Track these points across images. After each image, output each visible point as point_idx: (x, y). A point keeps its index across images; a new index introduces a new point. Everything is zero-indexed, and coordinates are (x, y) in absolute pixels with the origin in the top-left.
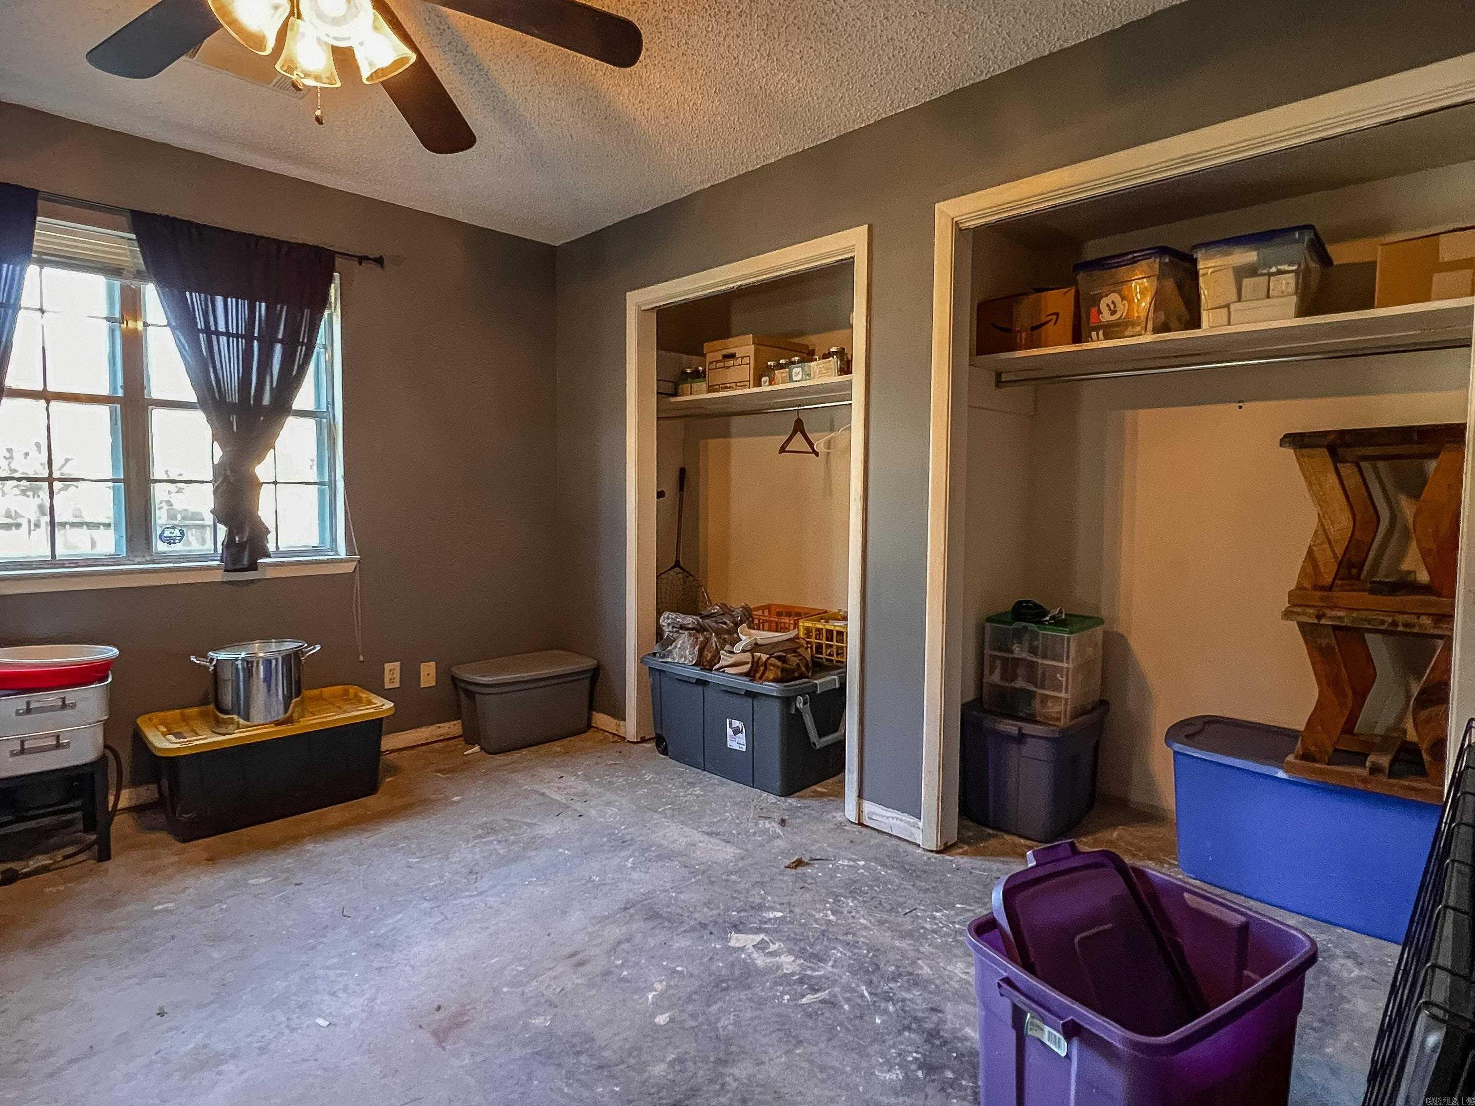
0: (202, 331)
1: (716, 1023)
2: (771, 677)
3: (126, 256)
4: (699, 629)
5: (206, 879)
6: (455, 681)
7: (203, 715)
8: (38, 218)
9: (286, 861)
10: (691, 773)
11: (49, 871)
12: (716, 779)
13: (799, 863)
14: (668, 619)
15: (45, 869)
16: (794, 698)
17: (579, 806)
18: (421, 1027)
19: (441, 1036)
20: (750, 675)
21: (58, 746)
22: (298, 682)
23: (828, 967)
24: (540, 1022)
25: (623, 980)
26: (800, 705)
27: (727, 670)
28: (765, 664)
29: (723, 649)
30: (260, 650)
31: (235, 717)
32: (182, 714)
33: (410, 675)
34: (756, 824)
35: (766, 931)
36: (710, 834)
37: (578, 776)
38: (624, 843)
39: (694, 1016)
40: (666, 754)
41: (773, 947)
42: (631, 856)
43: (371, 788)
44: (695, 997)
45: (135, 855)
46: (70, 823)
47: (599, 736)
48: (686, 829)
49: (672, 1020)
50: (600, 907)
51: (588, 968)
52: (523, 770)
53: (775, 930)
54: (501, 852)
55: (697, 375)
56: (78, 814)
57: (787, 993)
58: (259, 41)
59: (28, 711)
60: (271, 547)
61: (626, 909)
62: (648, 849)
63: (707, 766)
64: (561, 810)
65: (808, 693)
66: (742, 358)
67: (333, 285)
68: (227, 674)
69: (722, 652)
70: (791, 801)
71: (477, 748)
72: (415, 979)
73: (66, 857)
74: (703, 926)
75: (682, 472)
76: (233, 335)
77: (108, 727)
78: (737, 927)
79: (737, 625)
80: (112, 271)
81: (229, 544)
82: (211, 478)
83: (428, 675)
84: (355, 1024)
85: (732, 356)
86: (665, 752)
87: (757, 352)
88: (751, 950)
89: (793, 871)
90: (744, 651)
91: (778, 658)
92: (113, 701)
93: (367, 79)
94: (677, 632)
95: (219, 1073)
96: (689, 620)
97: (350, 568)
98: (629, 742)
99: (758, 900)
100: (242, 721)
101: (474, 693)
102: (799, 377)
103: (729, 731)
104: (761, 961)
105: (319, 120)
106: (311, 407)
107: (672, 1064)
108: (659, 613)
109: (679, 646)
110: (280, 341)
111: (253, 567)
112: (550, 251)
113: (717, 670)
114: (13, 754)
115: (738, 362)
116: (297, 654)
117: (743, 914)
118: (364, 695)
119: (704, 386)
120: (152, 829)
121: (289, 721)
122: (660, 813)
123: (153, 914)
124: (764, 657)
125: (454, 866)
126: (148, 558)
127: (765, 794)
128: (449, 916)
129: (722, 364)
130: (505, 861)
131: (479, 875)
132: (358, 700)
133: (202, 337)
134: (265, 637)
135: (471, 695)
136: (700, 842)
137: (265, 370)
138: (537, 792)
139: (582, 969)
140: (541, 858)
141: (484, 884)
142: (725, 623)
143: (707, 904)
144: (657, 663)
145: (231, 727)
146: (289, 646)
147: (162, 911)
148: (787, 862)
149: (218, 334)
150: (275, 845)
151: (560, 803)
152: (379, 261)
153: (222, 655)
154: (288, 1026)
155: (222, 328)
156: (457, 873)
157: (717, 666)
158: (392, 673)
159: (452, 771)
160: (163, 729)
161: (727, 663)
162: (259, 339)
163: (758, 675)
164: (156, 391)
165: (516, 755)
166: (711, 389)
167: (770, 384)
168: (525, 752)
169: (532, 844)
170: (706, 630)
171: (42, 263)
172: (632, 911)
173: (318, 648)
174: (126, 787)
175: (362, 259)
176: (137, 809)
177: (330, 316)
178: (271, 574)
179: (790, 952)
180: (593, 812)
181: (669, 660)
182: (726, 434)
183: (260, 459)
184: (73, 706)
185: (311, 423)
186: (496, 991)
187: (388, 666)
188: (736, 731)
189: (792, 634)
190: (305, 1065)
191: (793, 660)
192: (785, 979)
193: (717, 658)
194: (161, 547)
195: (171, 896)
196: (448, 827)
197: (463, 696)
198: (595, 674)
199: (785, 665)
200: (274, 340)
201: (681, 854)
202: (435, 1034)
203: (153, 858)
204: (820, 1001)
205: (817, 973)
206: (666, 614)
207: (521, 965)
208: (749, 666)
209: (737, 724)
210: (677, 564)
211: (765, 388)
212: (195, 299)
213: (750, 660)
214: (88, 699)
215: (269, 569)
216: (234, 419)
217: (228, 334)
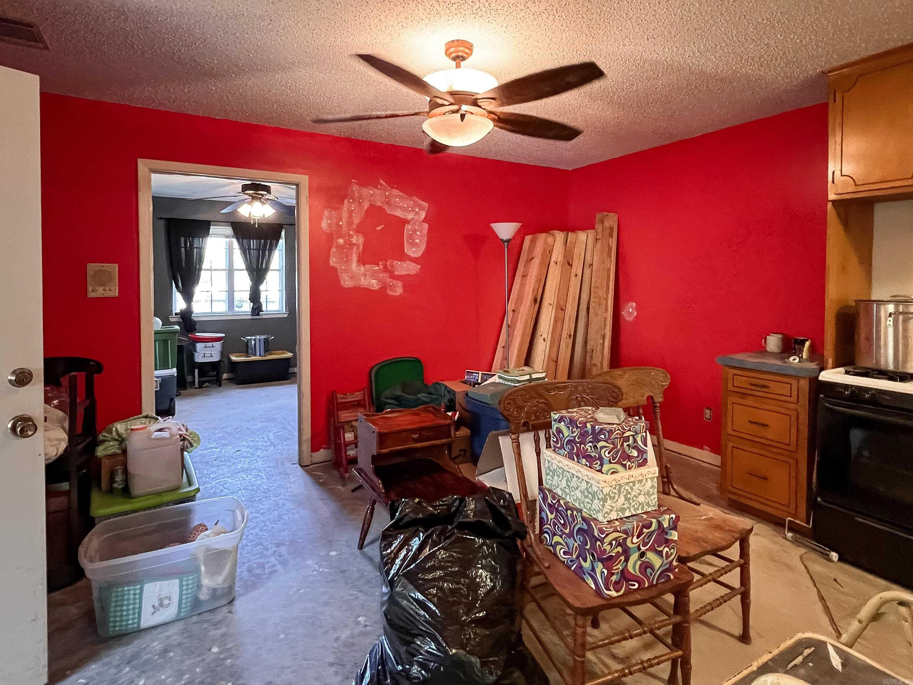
0: (247, 250)
3: (229, 232)
5: (241, 390)
7: (243, 352)
8: (211, 227)
15: (208, 387)
21: (211, 356)
22: (268, 347)
30: (258, 337)
31: (252, 353)
32: (239, 352)
59: (206, 347)
60: (264, 309)
67: (282, 233)
68: (250, 343)
77: (222, 353)
80: (226, 237)
81: (253, 308)
82: (249, 290)
92: (223, 347)
97: (286, 316)
100: (253, 355)
106: (277, 268)
110: (268, 250)
111: (258, 315)
114: (202, 357)
116: (268, 339)
118: (287, 353)
121: (265, 356)
126: (233, 312)
132: (285, 354)
134: (260, 334)
145: (251, 356)
146: (266, 336)
149: (251, 250)
153: (249, 338)
155: (252, 248)
160: (234, 355)
162: (262, 250)
164: (235, 267)
171: (211, 236)
173: (273, 337)
174: (225, 373)
175: (290, 225)
177: (282, 241)
178: (264, 317)
183: (262, 284)
184: (215, 347)
185: (276, 272)
194: (236, 309)
195: (233, 392)
200: (265, 250)
203: (231, 387)
212: (246, 241)
214: (218, 345)
215: (264, 315)
216: (255, 273)
217: (254, 249)
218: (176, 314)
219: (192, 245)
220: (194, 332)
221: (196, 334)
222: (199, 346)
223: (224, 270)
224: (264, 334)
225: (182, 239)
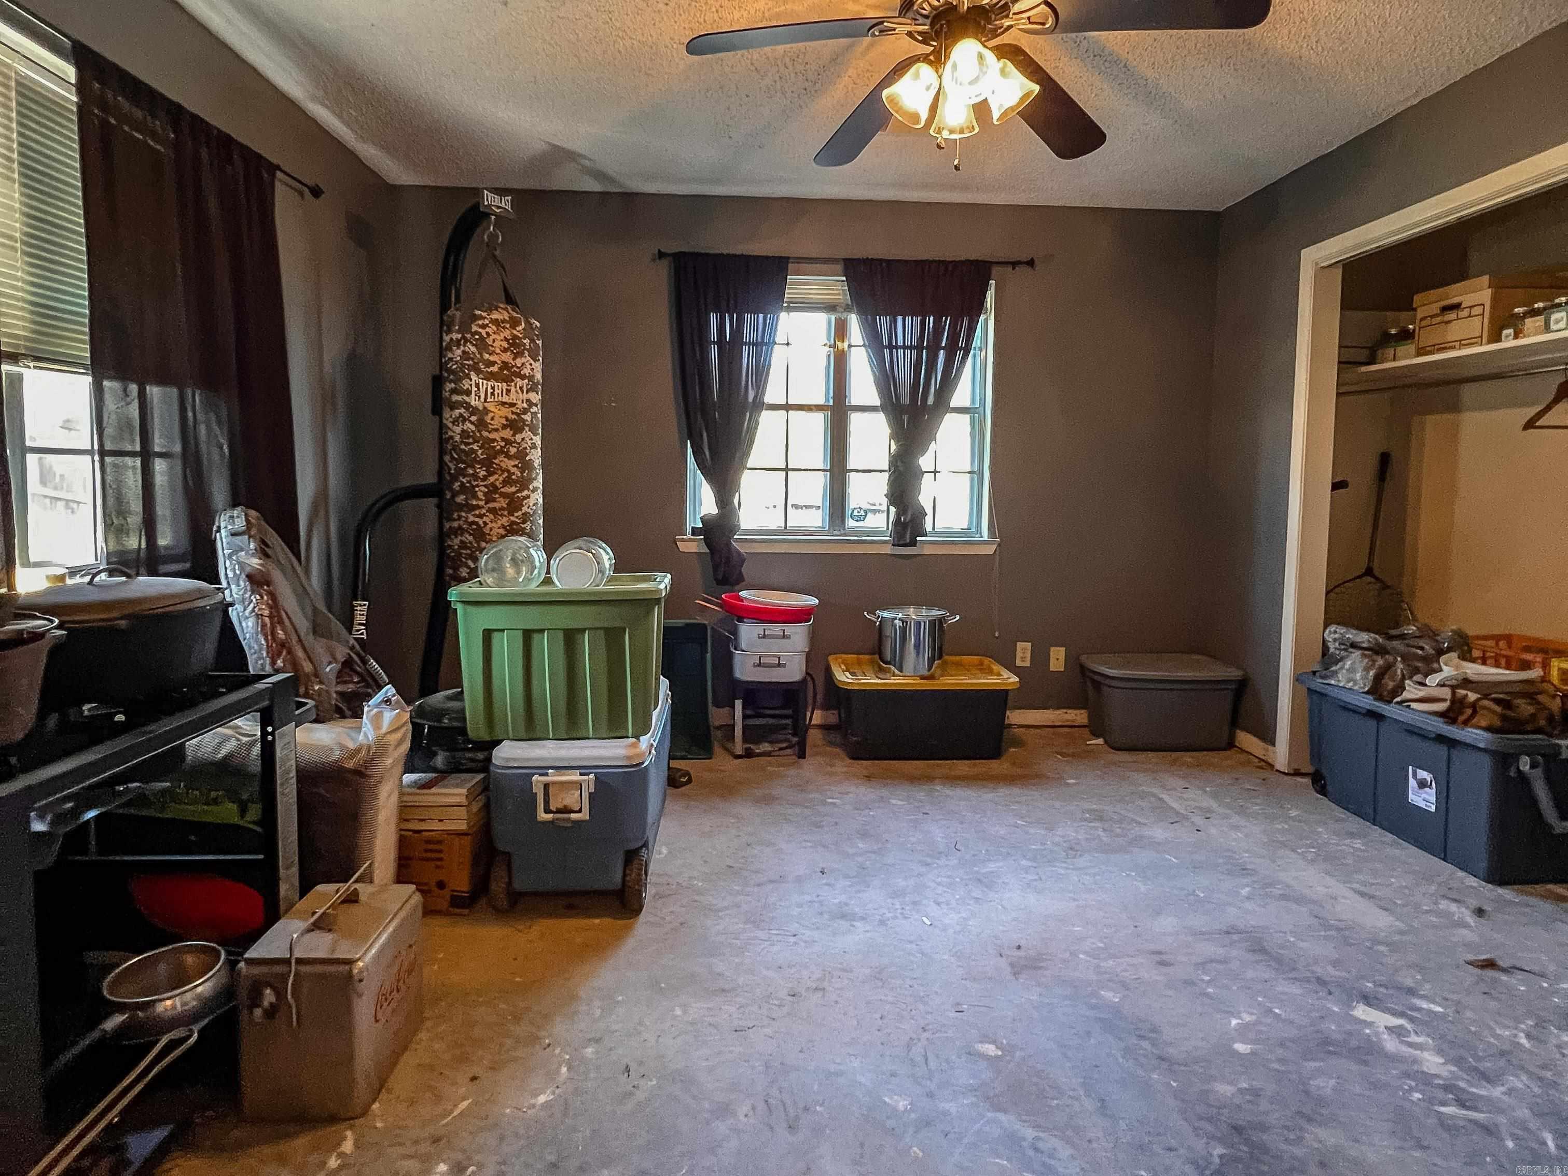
0: (886, 347)
1: (1310, 1079)
2: (1484, 723)
3: (839, 294)
4: (1378, 650)
5: (862, 789)
6: (1083, 670)
7: (872, 662)
8: (789, 277)
9: (920, 793)
10: (1354, 823)
11: (770, 756)
12: (1390, 837)
13: (1490, 964)
14: (1334, 634)
15: (768, 754)
16: (1516, 757)
17: (1198, 820)
18: (1001, 955)
19: (1017, 969)
20: (1450, 716)
21: (779, 665)
22: (940, 648)
23: (1497, 1092)
24: (1111, 996)
25: (1207, 995)
26: (1525, 764)
27: (1414, 705)
28: (1474, 705)
29: (1410, 678)
30: (912, 613)
31: (893, 668)
32: (858, 659)
33: (1040, 657)
34: (1436, 903)
35: (1412, 1020)
36: (1362, 894)
37: (1206, 792)
38: (1244, 871)
39: (1281, 1061)
40: (1324, 795)
41: (1414, 1038)
42: (1248, 886)
43: (995, 753)
44: (1288, 1044)
45: (820, 759)
46: (784, 727)
47: (1243, 757)
48: (1328, 878)
49: (1253, 1053)
50: (1198, 921)
51: (1170, 970)
52: (1144, 772)
53: (1427, 1023)
54: (1104, 839)
55: (1406, 336)
56: (789, 721)
57: (1420, 1092)
58: (915, 117)
59: (764, 636)
60: (928, 527)
61: (1228, 933)
62: (1271, 885)
63: (1378, 818)
64: (1178, 819)
65: (1543, 755)
66: (1471, 307)
67: (989, 293)
68: (888, 631)
69: (1407, 682)
70: (1506, 893)
71: (1100, 741)
72: (1004, 917)
73: (781, 749)
74: (1321, 981)
75: (1385, 459)
76: (908, 347)
77: (809, 657)
78: (1368, 1000)
79: (1441, 652)
80: (830, 308)
81: (897, 522)
82: (887, 468)
83: (1057, 659)
84: (951, 931)
85: (1456, 307)
86: (1323, 791)
87: (1495, 300)
88: (1382, 1029)
89: (1478, 971)
90: (1441, 685)
91: (1498, 701)
92: (813, 637)
93: (998, 120)
94: (1345, 650)
95: (853, 926)
96: (1364, 638)
97: (990, 550)
98: (1277, 771)
99: (1409, 982)
100: (897, 672)
101: (1100, 683)
102: (1562, 325)
103: (1412, 783)
104: (1391, 1044)
105: (957, 168)
106: (967, 404)
107: (1241, 1091)
108: (1325, 627)
109: (1347, 666)
110: (943, 348)
111: (913, 543)
112: (1214, 216)
113: (1397, 703)
114: (755, 666)
115: (1465, 313)
116: (941, 621)
117: (1382, 990)
118: (996, 667)
119: (1411, 348)
120: (831, 744)
121: (931, 677)
122: (1299, 854)
123: (824, 803)
124: (1472, 697)
125: (1057, 839)
126: (842, 532)
127: (1461, 874)
128: (1043, 878)
129: (1438, 319)
130: (1107, 850)
131: (1079, 853)
132: (991, 672)
133: (887, 352)
134: (918, 604)
135: (1097, 686)
136: (1345, 898)
137: (931, 373)
138: (1154, 795)
139: (1164, 970)
140: (1144, 856)
141: (1081, 862)
142: (1422, 648)
143: (1336, 963)
144: (1317, 683)
145: (888, 675)
146: (936, 613)
147: (831, 803)
148: (1471, 957)
149: (897, 347)
150: (913, 779)
151: (1177, 813)
152: (1031, 263)
153: (885, 614)
154: (902, 914)
155: (900, 343)
156: (1058, 844)
157: (1398, 699)
158: (1023, 652)
159: (1073, 755)
160: (843, 667)
161: (1414, 697)
162: (927, 348)
163: (1461, 718)
164: (852, 401)
165: (1142, 756)
166: (1421, 352)
167: (1516, 337)
168: (1151, 754)
169: (1138, 841)
170: (1388, 653)
171: (789, 309)
172: (1235, 937)
173: (958, 617)
174: (818, 709)
175: (1014, 264)
176: (824, 727)
177: (986, 320)
178: (928, 550)
179: (1440, 1052)
180: (1213, 831)
181: (1333, 682)
182: (1454, 407)
183: (924, 451)
184: (789, 637)
185: (967, 418)
186: (1074, 954)
187: (1020, 645)
188: (1422, 784)
189: (1535, 674)
190: (909, 946)
191: (1525, 708)
192: (1425, 1079)
193: (1401, 688)
194: (851, 523)
195: (840, 796)
196: (1058, 804)
197: (1089, 684)
198: (1241, 687)
199: (1509, 713)
200: (939, 348)
201: (1314, 902)
202: (1012, 965)
203: (831, 766)
204: (1470, 1121)
205: (1474, 1090)
206: (1333, 628)
207: (1102, 942)
208: (1448, 703)
209: (1423, 774)
210: (1369, 572)
211: (1508, 342)
212: (883, 322)
213: (1449, 697)
214: (798, 633)
215: (925, 546)
216: (906, 418)
217: (904, 347)
218: (695, 531)
219: (737, 332)
220: (737, 588)
221: (743, 594)
222: (748, 632)
223: (819, 408)
224: (931, 605)
225: (713, 318)
